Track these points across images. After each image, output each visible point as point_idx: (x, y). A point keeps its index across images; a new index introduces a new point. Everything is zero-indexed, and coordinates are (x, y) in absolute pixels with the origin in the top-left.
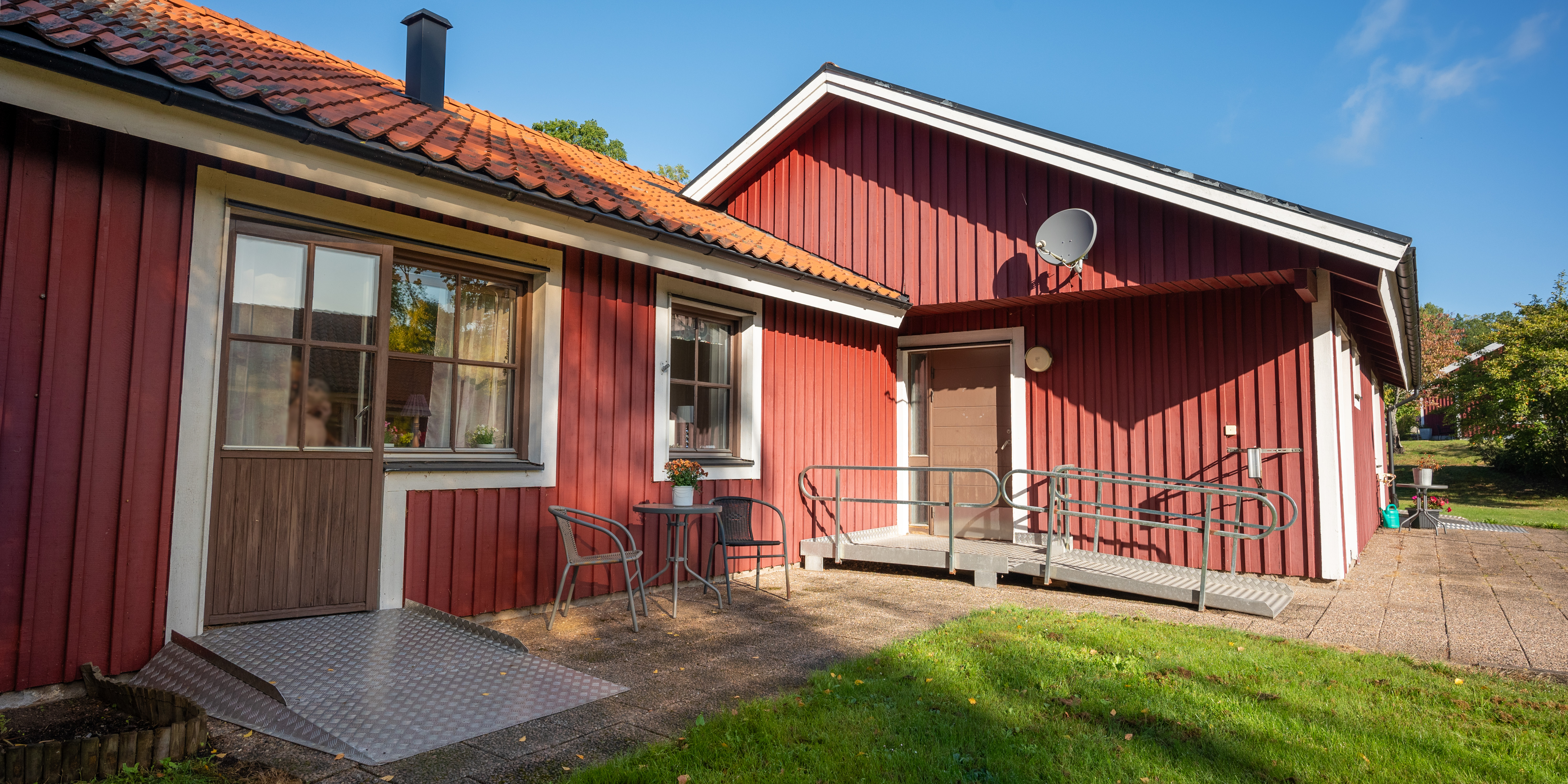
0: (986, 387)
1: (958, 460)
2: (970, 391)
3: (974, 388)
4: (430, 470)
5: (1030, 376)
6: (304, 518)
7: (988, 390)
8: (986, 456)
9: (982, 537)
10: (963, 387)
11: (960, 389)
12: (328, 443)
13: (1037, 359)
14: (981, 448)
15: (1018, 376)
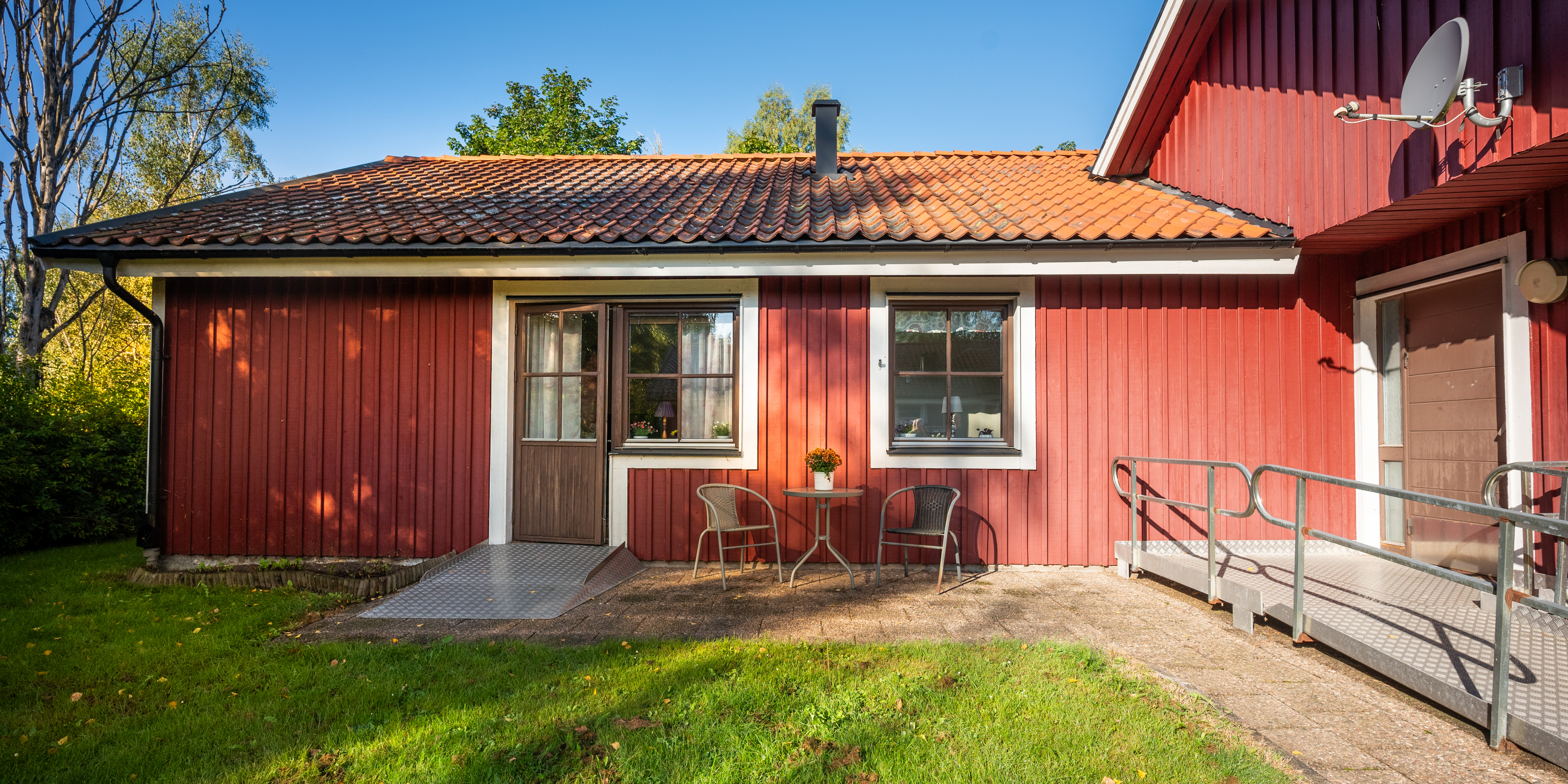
0: (1479, 338)
1: (1441, 452)
2: (1456, 346)
3: (1460, 341)
4: (644, 455)
5: (1535, 312)
6: (562, 482)
7: (1482, 342)
8: (1481, 446)
9: (1476, 571)
10: (1446, 342)
11: (1442, 346)
12: (582, 437)
13: (1536, 282)
14: (1473, 433)
15: (1516, 314)
